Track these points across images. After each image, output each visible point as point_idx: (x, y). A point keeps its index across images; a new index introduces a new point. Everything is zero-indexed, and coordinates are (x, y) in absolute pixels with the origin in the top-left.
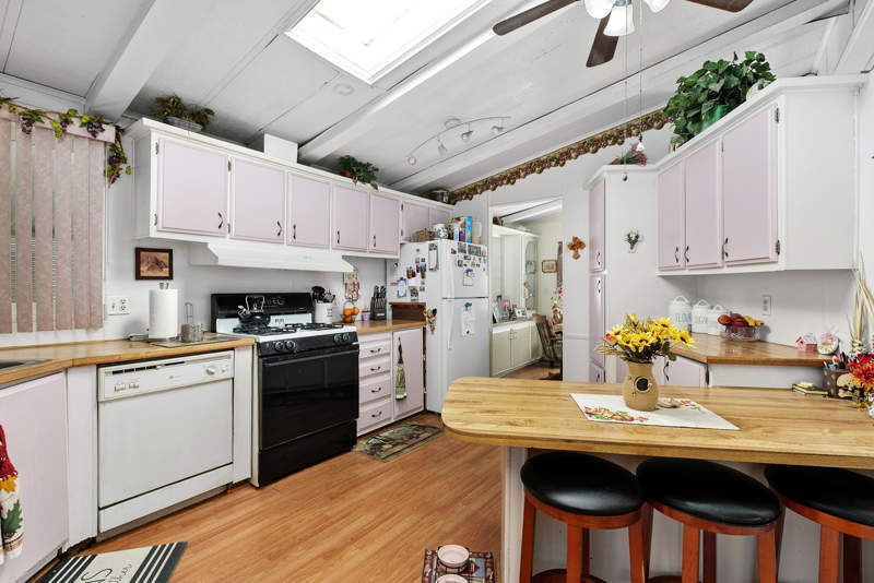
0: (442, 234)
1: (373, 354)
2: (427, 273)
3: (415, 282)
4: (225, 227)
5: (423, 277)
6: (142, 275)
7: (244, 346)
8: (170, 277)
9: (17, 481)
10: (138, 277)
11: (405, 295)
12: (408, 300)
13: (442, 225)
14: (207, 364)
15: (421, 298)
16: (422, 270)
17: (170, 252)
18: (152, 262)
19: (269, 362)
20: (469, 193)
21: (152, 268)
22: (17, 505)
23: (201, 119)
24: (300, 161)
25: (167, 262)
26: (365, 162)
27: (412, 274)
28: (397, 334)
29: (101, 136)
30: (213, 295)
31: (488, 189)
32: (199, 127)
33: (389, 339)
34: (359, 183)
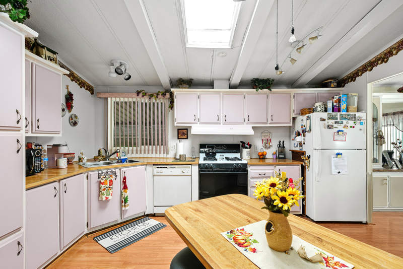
0: (319, 109)
1: (260, 176)
2: (306, 133)
3: (299, 139)
4: (197, 120)
5: (304, 136)
6: (180, 137)
7: (196, 164)
8: (187, 138)
9: (128, 191)
10: (178, 138)
11: (297, 146)
12: (298, 149)
13: (321, 103)
14: (182, 169)
15: (304, 148)
16: (304, 131)
17: (187, 129)
18: (183, 133)
19: (202, 171)
20: (353, 77)
21: (182, 135)
22: (127, 197)
23: (189, 83)
24: (230, 87)
25: (186, 133)
26: (266, 78)
27: (299, 134)
28: (278, 167)
29: (166, 97)
30: (200, 145)
31: (366, 71)
32: (188, 86)
33: (272, 170)
34: (260, 90)
